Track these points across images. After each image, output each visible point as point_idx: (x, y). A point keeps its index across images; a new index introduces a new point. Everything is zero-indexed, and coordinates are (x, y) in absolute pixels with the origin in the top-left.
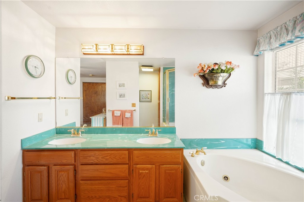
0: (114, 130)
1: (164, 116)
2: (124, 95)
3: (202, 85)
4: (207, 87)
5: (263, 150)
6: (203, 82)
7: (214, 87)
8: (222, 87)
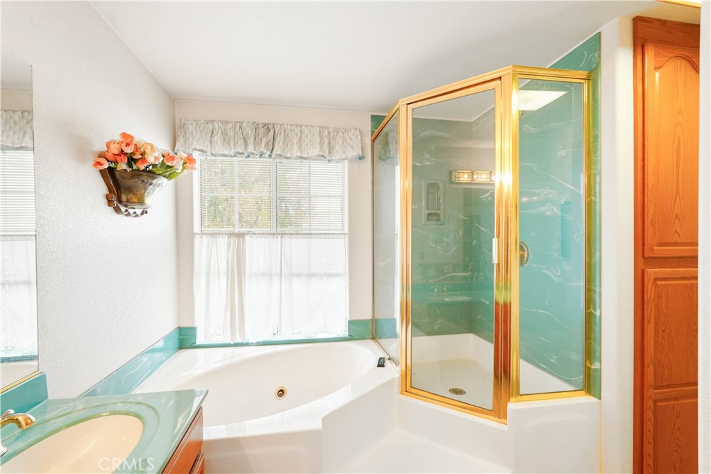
3: (105, 201)
4: (117, 210)
5: (198, 343)
6: (106, 191)
7: (131, 211)
8: (142, 213)
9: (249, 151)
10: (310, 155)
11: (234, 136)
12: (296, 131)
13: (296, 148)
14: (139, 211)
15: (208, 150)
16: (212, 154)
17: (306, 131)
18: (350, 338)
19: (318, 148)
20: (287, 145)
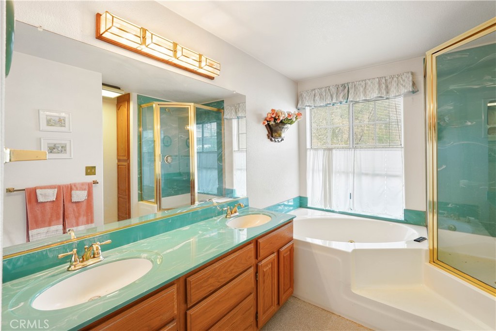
0: (170, 221)
1: (141, 188)
2: (62, 147)
3: (267, 137)
4: (271, 140)
5: (309, 206)
6: (267, 133)
7: (277, 140)
8: (281, 141)
9: (333, 101)
10: (372, 98)
11: (326, 95)
12: (362, 84)
13: (362, 95)
14: (280, 140)
15: (313, 105)
16: (315, 107)
17: (369, 83)
18: (406, 222)
19: (377, 92)
20: (357, 94)
